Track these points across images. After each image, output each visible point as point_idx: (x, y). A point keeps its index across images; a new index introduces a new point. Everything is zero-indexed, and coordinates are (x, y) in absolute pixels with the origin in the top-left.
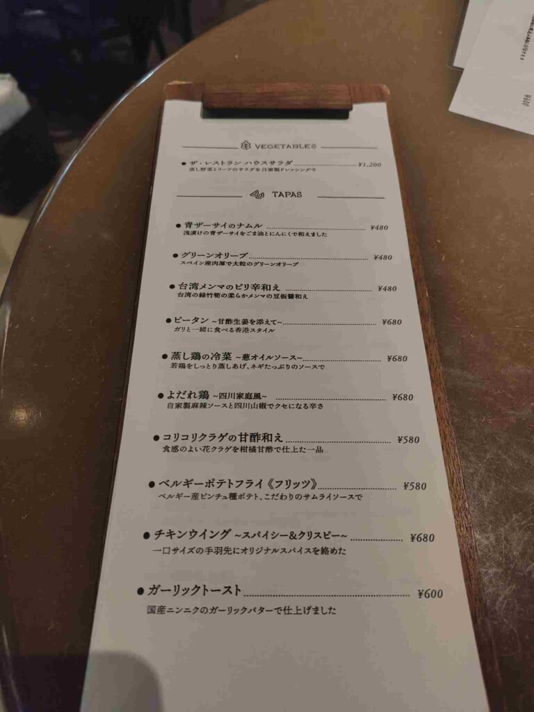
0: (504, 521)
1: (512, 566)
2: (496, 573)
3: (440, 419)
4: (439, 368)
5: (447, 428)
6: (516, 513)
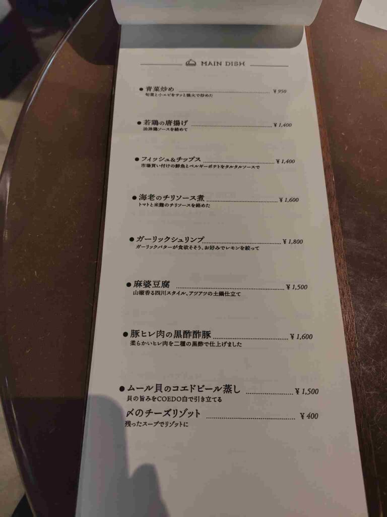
0: (383, 356)
2: (375, 394)
3: (340, 280)
4: (341, 239)
5: (345, 288)
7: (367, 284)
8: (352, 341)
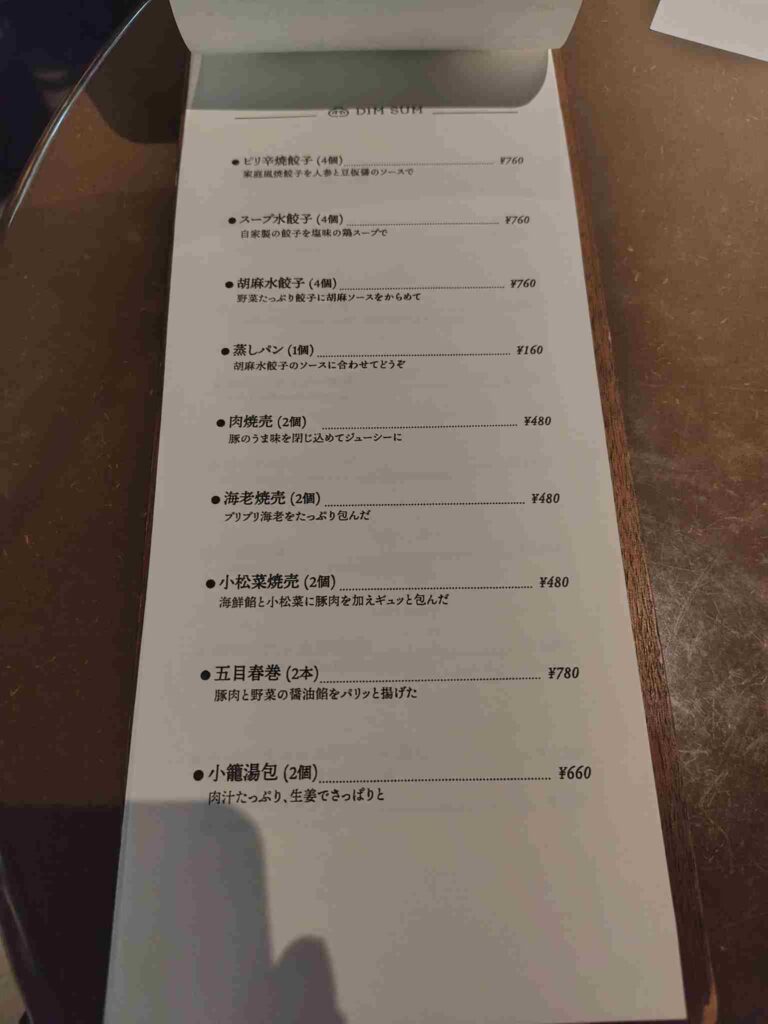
0: (716, 680)
1: (726, 744)
2: (701, 756)
4: (626, 455)
5: (635, 547)
6: (735, 667)
7: (681, 540)
8: (650, 651)
